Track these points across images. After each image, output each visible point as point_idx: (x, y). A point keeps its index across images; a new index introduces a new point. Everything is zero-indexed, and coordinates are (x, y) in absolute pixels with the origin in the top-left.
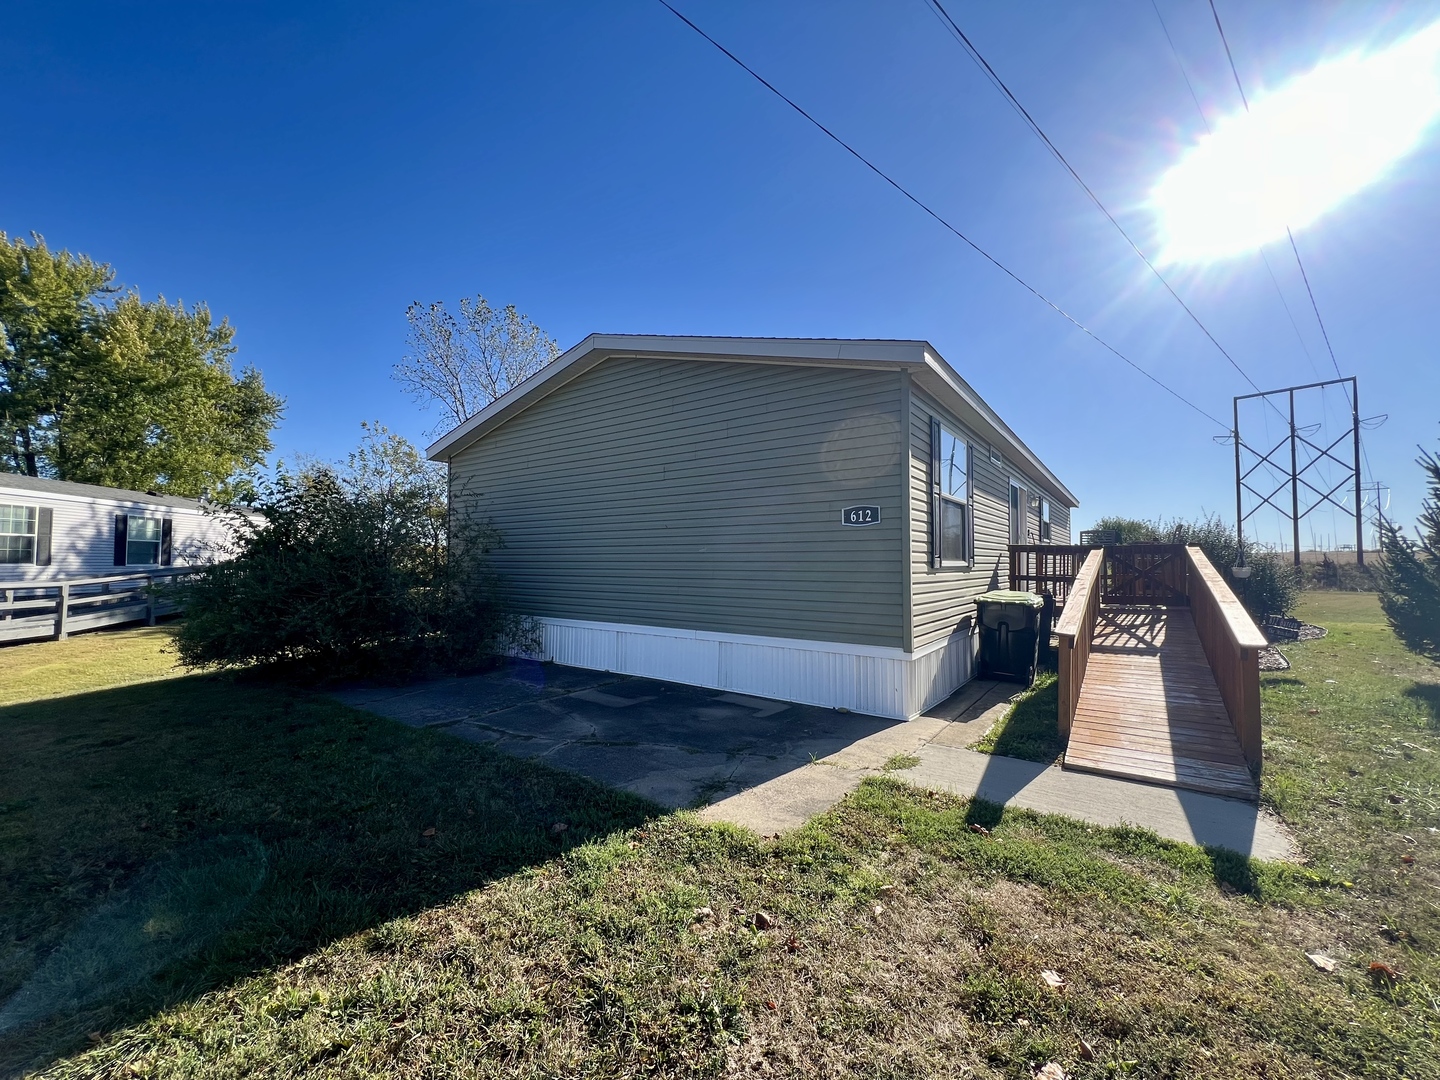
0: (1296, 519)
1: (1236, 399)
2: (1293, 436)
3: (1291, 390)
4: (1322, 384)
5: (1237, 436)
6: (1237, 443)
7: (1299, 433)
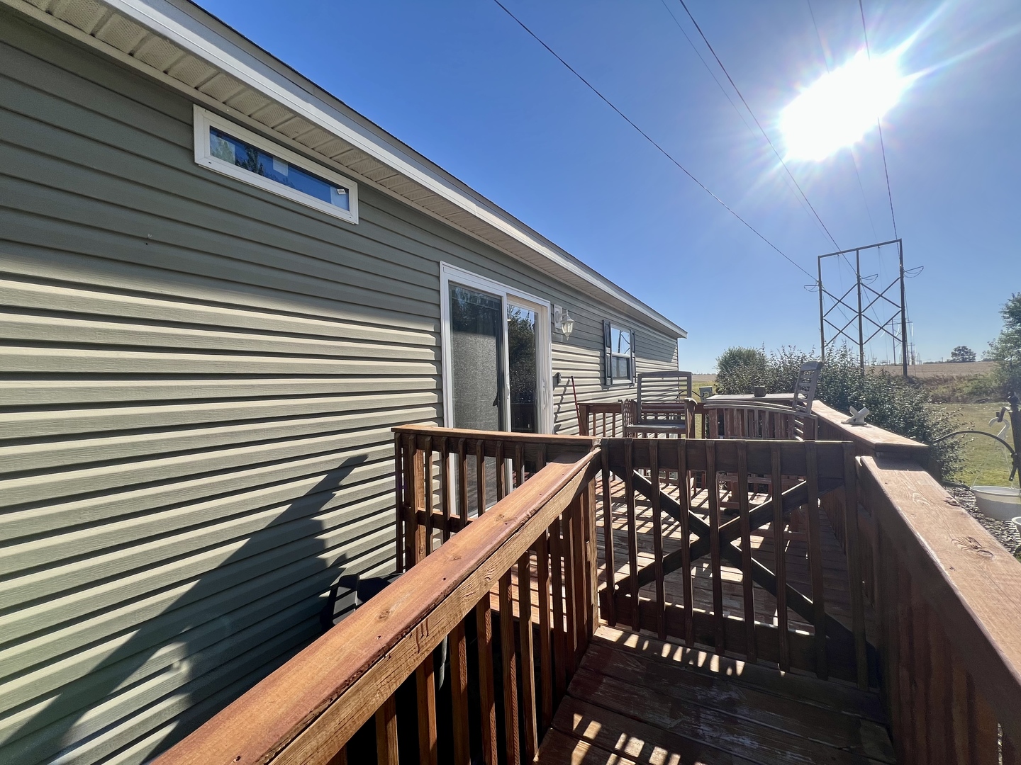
0: (861, 344)
1: (819, 257)
2: (859, 284)
3: (857, 250)
4: (878, 245)
5: (820, 285)
6: (821, 290)
7: (863, 281)
